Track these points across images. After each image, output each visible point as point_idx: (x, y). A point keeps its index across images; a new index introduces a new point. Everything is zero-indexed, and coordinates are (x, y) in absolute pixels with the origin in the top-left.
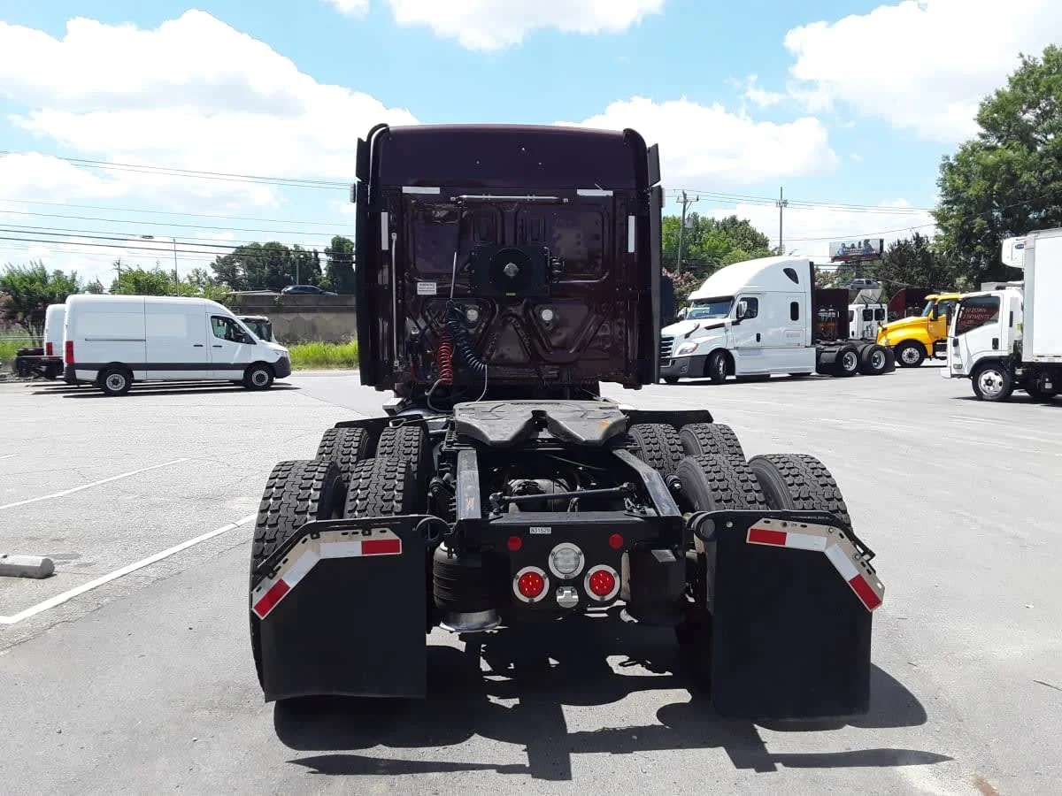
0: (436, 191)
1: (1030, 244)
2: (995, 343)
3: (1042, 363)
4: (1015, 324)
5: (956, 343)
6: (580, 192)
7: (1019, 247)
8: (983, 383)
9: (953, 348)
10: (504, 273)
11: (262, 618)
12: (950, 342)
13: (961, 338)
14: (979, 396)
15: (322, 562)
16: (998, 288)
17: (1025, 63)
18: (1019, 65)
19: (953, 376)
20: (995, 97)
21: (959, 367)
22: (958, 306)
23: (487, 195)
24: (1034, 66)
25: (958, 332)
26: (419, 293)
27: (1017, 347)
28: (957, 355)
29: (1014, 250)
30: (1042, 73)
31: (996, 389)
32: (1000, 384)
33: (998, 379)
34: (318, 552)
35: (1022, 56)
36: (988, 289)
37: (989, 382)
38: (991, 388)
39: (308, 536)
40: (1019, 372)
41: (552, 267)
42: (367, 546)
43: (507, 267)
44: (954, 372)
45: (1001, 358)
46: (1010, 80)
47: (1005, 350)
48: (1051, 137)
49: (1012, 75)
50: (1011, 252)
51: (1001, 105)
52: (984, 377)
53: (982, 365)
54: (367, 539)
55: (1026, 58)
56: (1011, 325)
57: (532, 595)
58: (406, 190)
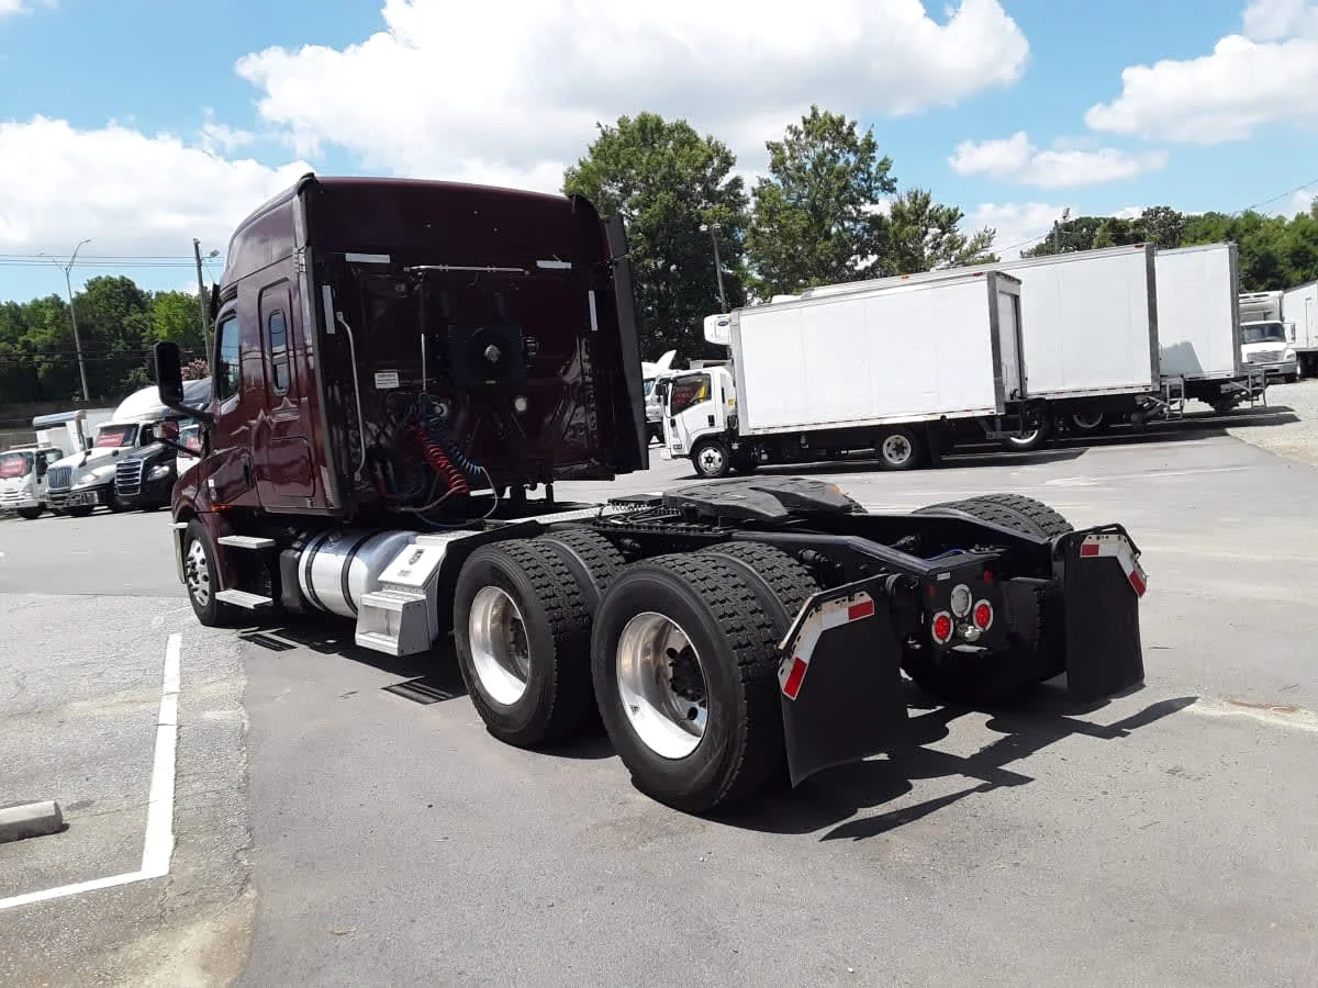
0: (385, 259)
1: (734, 321)
2: (711, 420)
3: (758, 436)
4: (726, 401)
5: (673, 424)
6: (541, 264)
7: (722, 324)
8: (703, 460)
9: (670, 429)
10: (485, 358)
11: (794, 699)
12: (666, 423)
13: (677, 418)
14: (701, 474)
15: (825, 633)
16: (705, 366)
17: (604, 133)
18: (598, 135)
19: (674, 457)
20: (578, 168)
21: (679, 447)
22: (670, 385)
23: (444, 265)
24: (612, 137)
25: (673, 413)
26: (378, 387)
27: (732, 421)
28: (676, 435)
29: (718, 327)
30: (620, 145)
31: (717, 465)
32: (720, 460)
33: (717, 455)
34: (821, 624)
35: (600, 126)
36: (697, 367)
37: (709, 460)
38: (712, 465)
39: (813, 610)
40: (735, 446)
41: (526, 350)
42: (853, 612)
43: (488, 349)
44: (674, 453)
45: (718, 434)
46: (591, 150)
47: (720, 427)
48: (636, 212)
49: (593, 145)
50: (714, 329)
51: (587, 177)
52: (704, 455)
53: (702, 443)
54: (853, 604)
55: (605, 128)
56: (723, 401)
57: (943, 639)
58: (350, 257)
